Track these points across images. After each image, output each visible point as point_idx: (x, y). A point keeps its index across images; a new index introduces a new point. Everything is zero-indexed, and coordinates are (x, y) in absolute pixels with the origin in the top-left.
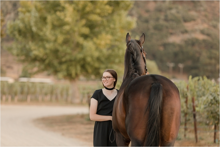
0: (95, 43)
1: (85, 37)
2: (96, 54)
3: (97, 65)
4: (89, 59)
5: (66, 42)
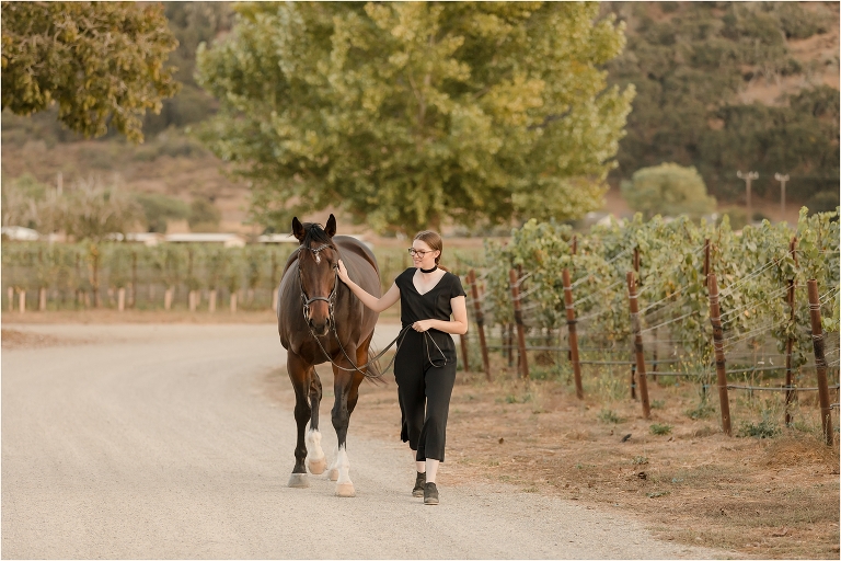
1: (456, 89)
2: (495, 144)
3: (499, 179)
4: (471, 163)
5: (392, 109)
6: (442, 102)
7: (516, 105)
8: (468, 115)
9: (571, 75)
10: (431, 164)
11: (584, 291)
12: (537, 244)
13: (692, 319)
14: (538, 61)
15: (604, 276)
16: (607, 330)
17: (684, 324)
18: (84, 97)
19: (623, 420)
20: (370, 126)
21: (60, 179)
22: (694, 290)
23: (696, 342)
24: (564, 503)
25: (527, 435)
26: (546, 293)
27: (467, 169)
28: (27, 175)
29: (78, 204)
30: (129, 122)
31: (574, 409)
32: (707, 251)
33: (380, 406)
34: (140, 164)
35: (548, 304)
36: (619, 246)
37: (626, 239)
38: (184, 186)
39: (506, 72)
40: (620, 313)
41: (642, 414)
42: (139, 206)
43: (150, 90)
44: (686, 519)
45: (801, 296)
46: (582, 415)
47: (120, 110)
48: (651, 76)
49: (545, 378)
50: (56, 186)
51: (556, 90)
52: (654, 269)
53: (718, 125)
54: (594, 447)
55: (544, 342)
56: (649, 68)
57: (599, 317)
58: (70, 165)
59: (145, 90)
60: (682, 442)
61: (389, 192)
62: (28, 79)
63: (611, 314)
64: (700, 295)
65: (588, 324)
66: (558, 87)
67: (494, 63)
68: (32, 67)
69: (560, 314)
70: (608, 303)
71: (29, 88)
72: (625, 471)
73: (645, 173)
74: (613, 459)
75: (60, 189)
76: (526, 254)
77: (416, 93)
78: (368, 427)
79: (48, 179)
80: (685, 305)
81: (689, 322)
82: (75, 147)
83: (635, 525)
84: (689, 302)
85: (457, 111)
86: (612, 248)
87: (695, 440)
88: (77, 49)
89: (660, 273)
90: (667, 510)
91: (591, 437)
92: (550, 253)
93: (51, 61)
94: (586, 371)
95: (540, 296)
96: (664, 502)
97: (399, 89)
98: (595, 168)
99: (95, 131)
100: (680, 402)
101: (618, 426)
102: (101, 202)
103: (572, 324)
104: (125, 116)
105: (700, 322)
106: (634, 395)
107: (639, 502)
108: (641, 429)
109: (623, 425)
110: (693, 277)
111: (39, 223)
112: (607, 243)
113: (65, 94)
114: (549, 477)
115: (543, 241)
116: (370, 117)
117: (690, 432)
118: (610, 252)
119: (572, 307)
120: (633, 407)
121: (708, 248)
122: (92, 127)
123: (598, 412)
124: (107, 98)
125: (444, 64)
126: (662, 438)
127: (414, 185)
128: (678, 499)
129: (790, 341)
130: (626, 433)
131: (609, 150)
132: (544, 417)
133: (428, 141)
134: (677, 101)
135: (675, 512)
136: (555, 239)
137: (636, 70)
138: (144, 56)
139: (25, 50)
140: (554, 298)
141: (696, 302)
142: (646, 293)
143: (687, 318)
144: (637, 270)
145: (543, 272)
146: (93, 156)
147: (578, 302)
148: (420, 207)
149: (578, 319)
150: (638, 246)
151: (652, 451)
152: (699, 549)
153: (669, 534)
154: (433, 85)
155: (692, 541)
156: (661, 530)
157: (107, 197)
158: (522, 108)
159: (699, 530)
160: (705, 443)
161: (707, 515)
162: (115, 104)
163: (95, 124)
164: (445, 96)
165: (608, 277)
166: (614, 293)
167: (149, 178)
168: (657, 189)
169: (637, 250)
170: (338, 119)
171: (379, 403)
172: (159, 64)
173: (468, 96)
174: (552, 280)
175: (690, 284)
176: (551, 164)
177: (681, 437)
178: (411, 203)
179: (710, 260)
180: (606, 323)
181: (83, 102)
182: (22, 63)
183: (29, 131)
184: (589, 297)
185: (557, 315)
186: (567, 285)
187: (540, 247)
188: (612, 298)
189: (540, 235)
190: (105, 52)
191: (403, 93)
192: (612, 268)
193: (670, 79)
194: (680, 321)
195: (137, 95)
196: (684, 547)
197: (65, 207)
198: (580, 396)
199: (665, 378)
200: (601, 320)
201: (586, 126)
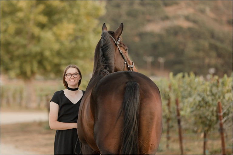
0: (55, 34)
1: (42, 26)
2: (56, 47)
3: (56, 60)
4: (47, 53)
5: (18, 32)
6: (36, 31)
39: (60, 20)
45: (173, 105)
53: (137, 39)
61: (17, 63)
66: (81, 26)
116: (10, 35)
129: (168, 120)
148: (28, 69)
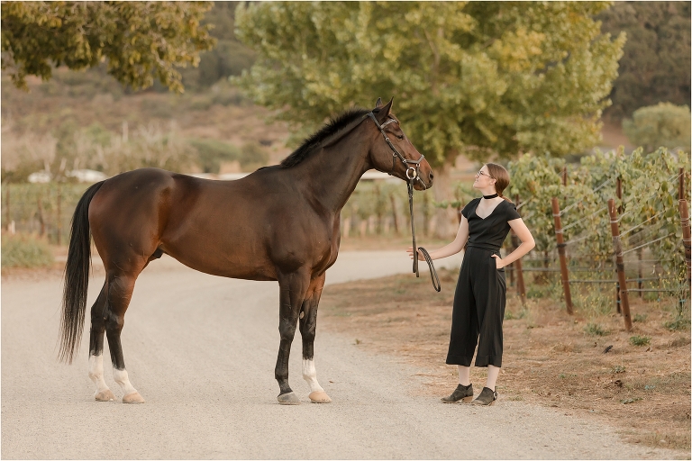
1: (465, 40)
2: (500, 88)
4: (480, 104)
6: (453, 51)
7: (520, 53)
8: (477, 63)
9: (568, 25)
10: (445, 106)
11: (574, 217)
12: (530, 176)
13: (668, 240)
14: (538, 15)
15: (590, 203)
16: (593, 251)
17: (662, 245)
18: (130, 53)
19: (607, 333)
20: (391, 74)
21: (125, 127)
22: (670, 214)
23: (672, 261)
24: (545, 409)
25: (519, 348)
26: (539, 219)
27: (477, 111)
28: (96, 124)
29: (140, 149)
30: (170, 74)
31: (565, 324)
32: (682, 178)
33: (391, 324)
34: (196, 113)
35: (541, 229)
36: (605, 176)
37: (612, 170)
38: (235, 131)
39: (509, 24)
40: (605, 236)
41: (624, 327)
42: (194, 150)
43: (188, 45)
44: (655, 422)
46: (570, 329)
47: (162, 63)
48: (648, 26)
49: (541, 296)
50: (121, 134)
51: (555, 39)
52: (633, 196)
54: (578, 358)
55: (543, 264)
56: (646, 19)
57: (586, 240)
58: (134, 115)
59: (184, 46)
60: (658, 351)
62: (80, 38)
63: (597, 238)
64: (675, 219)
65: (577, 247)
66: (557, 36)
67: (500, 17)
68: (84, 27)
69: (552, 238)
70: (594, 227)
71: (80, 46)
72: (603, 379)
73: (643, 111)
74: (594, 369)
75: (125, 137)
76: (521, 185)
77: (431, 44)
78: (377, 343)
79: (116, 128)
80: (662, 228)
81: (666, 243)
82: (138, 99)
83: (607, 429)
84: (665, 226)
85: (467, 60)
86: (599, 178)
87: (671, 350)
88: (121, 10)
89: (639, 200)
90: (638, 415)
91: (577, 349)
92: (542, 184)
93: (98, 21)
94: (575, 289)
95: (534, 222)
96: (636, 408)
97: (416, 41)
98: (591, 107)
99: (142, 84)
100: (661, 316)
101: (602, 338)
102: (160, 147)
103: (561, 248)
104: (166, 69)
105: (676, 243)
106: (619, 310)
107: (613, 408)
108: (622, 341)
109: (607, 337)
110: (668, 203)
111: (106, 166)
112: (595, 174)
113: (114, 51)
114: (534, 387)
115: (536, 173)
116: (391, 67)
117: (667, 342)
118: (598, 181)
119: (562, 231)
120: (617, 321)
121: (682, 176)
122: (139, 80)
123: (585, 326)
124: (150, 53)
125: (454, 19)
126: (641, 348)
127: (431, 126)
128: (649, 404)
130: (608, 345)
131: (603, 90)
132: (536, 331)
133: (443, 86)
134: (672, 48)
135: (645, 417)
136: (547, 171)
137: (635, 20)
138: (183, 16)
139: (77, 12)
140: (547, 224)
141: (672, 225)
142: (626, 218)
143: (664, 239)
144: (620, 198)
145: (537, 201)
146: (154, 106)
147: (568, 227)
148: (438, 145)
149: (568, 243)
150: (621, 176)
151: (631, 361)
152: (663, 451)
153: (637, 438)
154: (446, 37)
155: (657, 444)
156: (630, 433)
157: (165, 142)
158: (525, 56)
159: (665, 433)
160: (679, 353)
161: (674, 419)
162: (158, 59)
163: (142, 77)
164: (456, 47)
165: (593, 204)
166: (599, 219)
167: (204, 125)
168: (655, 126)
169: (620, 180)
170: (363, 69)
171: (390, 321)
172: (196, 22)
173: (476, 47)
174: (544, 208)
175: (666, 209)
176: (552, 105)
177: (658, 348)
178: (429, 142)
179: (684, 186)
180: (592, 245)
181: (130, 56)
182: (73, 24)
183: (97, 85)
184: (579, 222)
185: (550, 239)
186: (556, 212)
187: (533, 179)
188: (597, 223)
189: (533, 168)
190: (147, 12)
191: (420, 44)
192: (597, 196)
193: (664, 28)
194: (658, 243)
195: (177, 51)
196: (649, 449)
197: (128, 152)
198: (570, 312)
199: (650, 294)
200: (588, 243)
201: (582, 70)
